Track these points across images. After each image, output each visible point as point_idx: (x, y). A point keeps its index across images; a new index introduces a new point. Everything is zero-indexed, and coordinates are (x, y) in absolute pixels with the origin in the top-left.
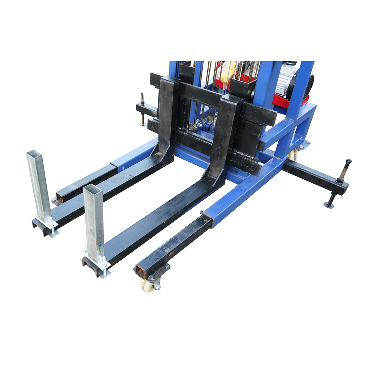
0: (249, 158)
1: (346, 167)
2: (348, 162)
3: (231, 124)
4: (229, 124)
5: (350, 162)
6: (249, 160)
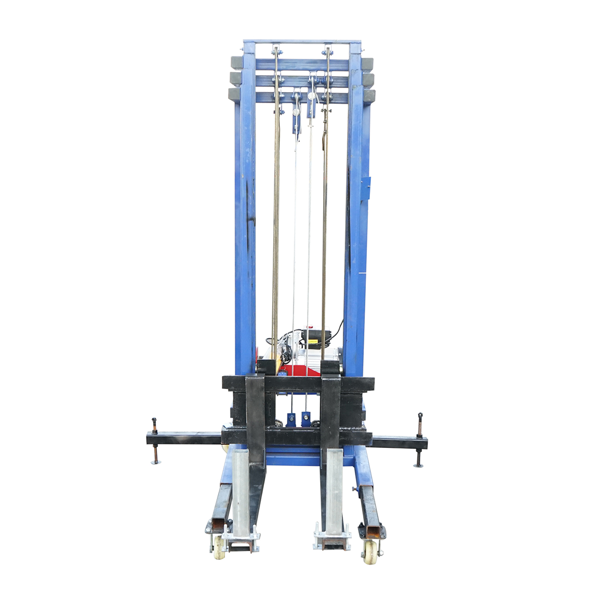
0: (357, 430)
1: (420, 420)
2: (420, 416)
3: (339, 399)
4: (336, 399)
5: (422, 415)
6: (359, 431)
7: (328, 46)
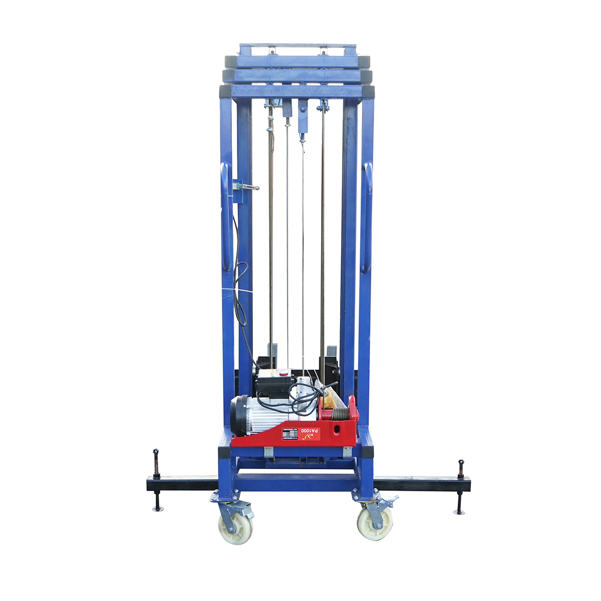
1: (156, 458)
7: (272, 49)
